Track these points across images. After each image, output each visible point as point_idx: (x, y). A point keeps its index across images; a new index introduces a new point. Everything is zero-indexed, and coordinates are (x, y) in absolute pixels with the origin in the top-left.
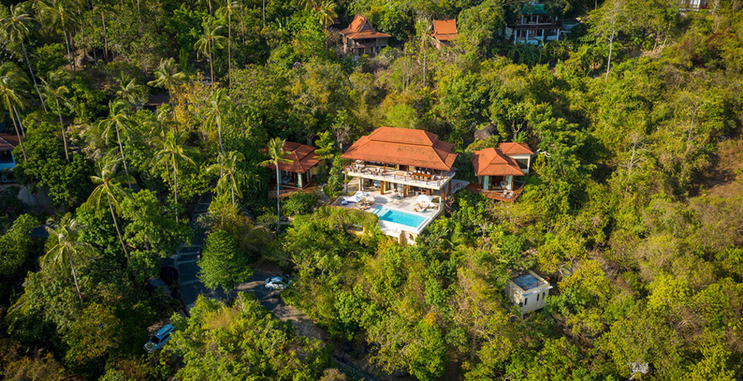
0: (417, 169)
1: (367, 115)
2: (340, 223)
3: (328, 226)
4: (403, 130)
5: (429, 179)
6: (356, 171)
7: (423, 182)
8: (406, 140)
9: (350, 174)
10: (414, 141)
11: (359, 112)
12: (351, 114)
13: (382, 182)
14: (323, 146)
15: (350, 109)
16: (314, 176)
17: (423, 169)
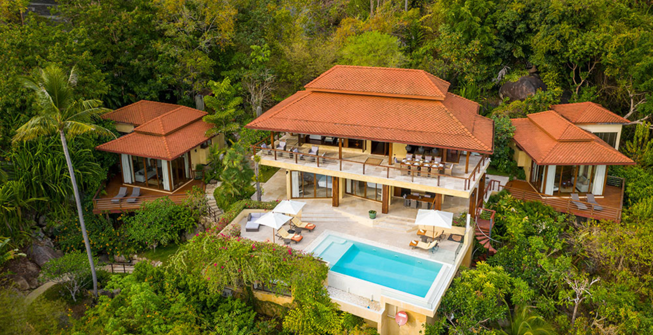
0: (413, 149)
1: (307, 55)
2: (234, 280)
3: (205, 288)
4: (379, 71)
5: (442, 172)
6: (281, 155)
7: (429, 180)
8: (387, 90)
9: (267, 161)
10: (403, 91)
11: (292, 50)
12: (277, 54)
13: (336, 179)
14: (219, 107)
15: (276, 42)
16: (200, 167)
17: (428, 150)
